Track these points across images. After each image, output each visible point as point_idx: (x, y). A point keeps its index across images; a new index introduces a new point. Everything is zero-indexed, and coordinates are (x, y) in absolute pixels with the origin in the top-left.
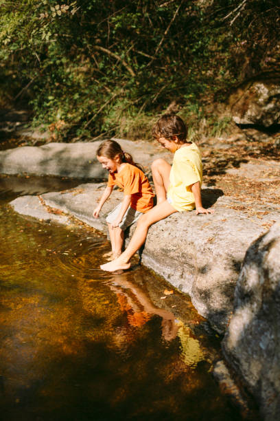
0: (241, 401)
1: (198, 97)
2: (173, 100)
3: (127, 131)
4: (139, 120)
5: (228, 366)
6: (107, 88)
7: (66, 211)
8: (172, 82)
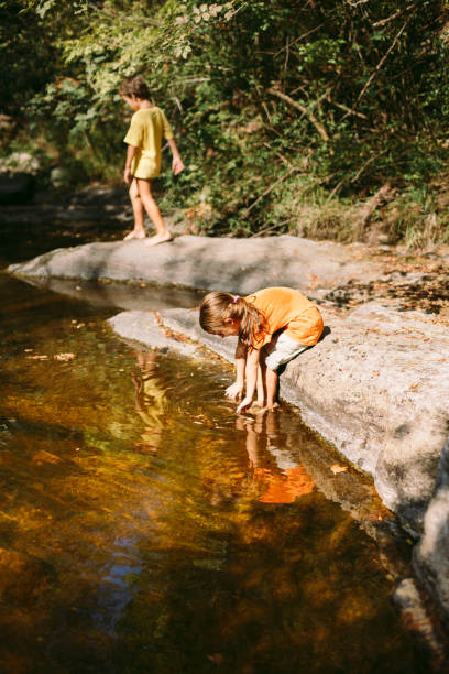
0: (434, 644)
1: (428, 179)
2: (386, 181)
3: (309, 226)
4: (329, 210)
5: (420, 587)
6: (282, 158)
7: (194, 337)
8: (387, 155)
